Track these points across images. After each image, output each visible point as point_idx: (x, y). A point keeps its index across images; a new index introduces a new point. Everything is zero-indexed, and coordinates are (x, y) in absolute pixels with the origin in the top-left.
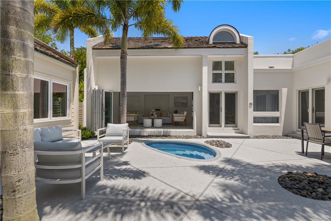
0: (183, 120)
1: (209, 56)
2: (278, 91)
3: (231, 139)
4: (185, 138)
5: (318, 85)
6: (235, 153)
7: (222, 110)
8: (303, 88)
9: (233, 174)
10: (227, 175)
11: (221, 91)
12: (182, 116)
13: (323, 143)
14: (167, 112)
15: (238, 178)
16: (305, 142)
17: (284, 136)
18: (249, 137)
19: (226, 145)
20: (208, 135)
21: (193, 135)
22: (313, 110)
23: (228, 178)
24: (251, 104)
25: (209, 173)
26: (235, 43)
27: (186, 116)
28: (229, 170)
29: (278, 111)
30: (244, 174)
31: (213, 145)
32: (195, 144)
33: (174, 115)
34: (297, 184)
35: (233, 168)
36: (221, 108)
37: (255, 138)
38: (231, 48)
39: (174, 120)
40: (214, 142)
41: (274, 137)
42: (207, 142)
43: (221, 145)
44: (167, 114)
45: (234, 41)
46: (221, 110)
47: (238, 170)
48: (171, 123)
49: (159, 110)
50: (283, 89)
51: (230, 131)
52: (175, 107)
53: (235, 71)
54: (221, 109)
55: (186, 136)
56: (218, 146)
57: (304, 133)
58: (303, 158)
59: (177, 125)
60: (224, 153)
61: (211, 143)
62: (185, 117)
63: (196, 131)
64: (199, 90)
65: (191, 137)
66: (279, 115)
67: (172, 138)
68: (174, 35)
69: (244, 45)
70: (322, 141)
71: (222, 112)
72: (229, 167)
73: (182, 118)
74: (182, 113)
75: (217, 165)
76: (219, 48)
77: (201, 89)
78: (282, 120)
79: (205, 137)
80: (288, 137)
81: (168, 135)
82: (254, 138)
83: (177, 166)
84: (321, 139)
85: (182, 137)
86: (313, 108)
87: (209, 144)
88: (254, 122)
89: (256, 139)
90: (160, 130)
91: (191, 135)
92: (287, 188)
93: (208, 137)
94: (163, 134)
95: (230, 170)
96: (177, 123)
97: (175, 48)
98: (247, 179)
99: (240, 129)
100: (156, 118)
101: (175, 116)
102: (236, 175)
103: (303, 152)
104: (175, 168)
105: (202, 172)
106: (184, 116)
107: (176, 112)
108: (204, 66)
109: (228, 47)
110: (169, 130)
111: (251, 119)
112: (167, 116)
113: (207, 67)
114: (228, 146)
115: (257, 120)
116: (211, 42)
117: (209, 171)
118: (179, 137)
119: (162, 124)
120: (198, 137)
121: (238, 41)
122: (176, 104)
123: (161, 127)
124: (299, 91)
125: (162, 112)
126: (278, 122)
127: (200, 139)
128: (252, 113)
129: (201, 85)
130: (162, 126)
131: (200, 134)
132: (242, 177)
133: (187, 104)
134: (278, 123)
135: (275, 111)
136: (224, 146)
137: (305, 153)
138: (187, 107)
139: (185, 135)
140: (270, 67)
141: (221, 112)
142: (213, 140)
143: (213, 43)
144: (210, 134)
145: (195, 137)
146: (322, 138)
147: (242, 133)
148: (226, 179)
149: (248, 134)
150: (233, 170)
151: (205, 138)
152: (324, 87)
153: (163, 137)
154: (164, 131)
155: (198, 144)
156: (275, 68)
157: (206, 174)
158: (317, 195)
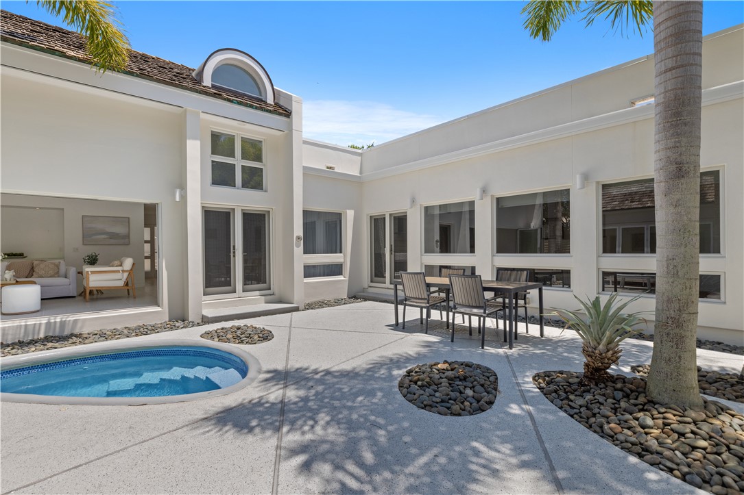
0: (121, 284)
1: (203, 116)
2: (340, 214)
3: (262, 317)
4: (137, 335)
5: (397, 209)
6: (288, 352)
7: (236, 253)
8: (377, 212)
9: (310, 410)
10: (299, 418)
11: (233, 207)
12: (118, 271)
13: (428, 305)
14: (57, 261)
15: (328, 418)
16: (401, 308)
17: (352, 298)
18: (296, 309)
19: (261, 335)
20: (203, 317)
21: (157, 321)
22: (391, 250)
23: (306, 428)
24: (298, 238)
25: (251, 430)
26: (265, 102)
27: (130, 272)
28: (295, 403)
29: (341, 252)
30: (332, 402)
31: (228, 341)
32: (175, 346)
33: (88, 269)
34: (436, 391)
35: (302, 393)
36: (234, 247)
37: (308, 309)
38: (256, 108)
39: (88, 284)
40: (229, 332)
41: (338, 302)
42: (207, 335)
43: (248, 337)
44: (58, 266)
45: (261, 95)
46: (234, 253)
47: (317, 394)
48: (75, 295)
49: (21, 255)
50: (348, 211)
51: (255, 301)
52: (84, 244)
53: (265, 165)
54: (234, 249)
55: (139, 328)
56: (242, 342)
57: (398, 291)
58: (403, 336)
59: (97, 299)
60: (262, 356)
61: (220, 336)
62: (126, 275)
63: (167, 310)
64: (178, 199)
65: (154, 329)
66: (342, 260)
67: (86, 341)
68: (90, 21)
69: (283, 110)
70: (426, 301)
71: (236, 257)
72: (292, 394)
73: (118, 276)
74: (116, 263)
75: (261, 398)
76: (229, 100)
77: (184, 198)
78: (347, 269)
79: (196, 323)
80: (358, 299)
81: (67, 333)
82: (305, 309)
83: (144, 439)
84: (425, 299)
85: (126, 331)
86: (391, 246)
87: (217, 339)
88: (306, 276)
89: (310, 311)
90: (31, 321)
91: (153, 323)
92: (427, 408)
93: (206, 320)
94: (45, 332)
95: (297, 399)
96: (95, 292)
97: (95, 65)
98: (345, 412)
99: (277, 292)
100: (8, 282)
101: (92, 272)
102: (317, 412)
103: (397, 324)
104: (136, 448)
105: (230, 433)
106: (123, 271)
107: (93, 261)
108: (190, 139)
109: (251, 106)
110: (71, 318)
111: (299, 270)
112: (57, 274)
113: (198, 143)
114: (266, 336)
115: (310, 271)
116: (207, 81)
117: (249, 421)
118: (115, 334)
119: (42, 299)
120: (177, 324)
121: (270, 100)
122: (88, 236)
123: (38, 311)
124: (371, 217)
125: (35, 263)
126: (340, 273)
127: (184, 330)
128: (301, 259)
129: (182, 186)
130: (38, 307)
131: (180, 318)
132: (335, 413)
133: (128, 236)
134: (341, 275)
135: (336, 253)
136: (256, 337)
137: (401, 326)
138: (128, 244)
139: (133, 325)
140: (328, 168)
141: (234, 256)
142: (222, 329)
143: (213, 86)
144: (209, 312)
145: (170, 327)
146: (426, 297)
147: (280, 302)
148: (303, 433)
149: (295, 302)
150: (305, 400)
151: (198, 324)
152: (406, 212)
153: (50, 345)
154: (48, 324)
155: (184, 346)
156: (336, 170)
157: (243, 437)
158: (471, 404)
